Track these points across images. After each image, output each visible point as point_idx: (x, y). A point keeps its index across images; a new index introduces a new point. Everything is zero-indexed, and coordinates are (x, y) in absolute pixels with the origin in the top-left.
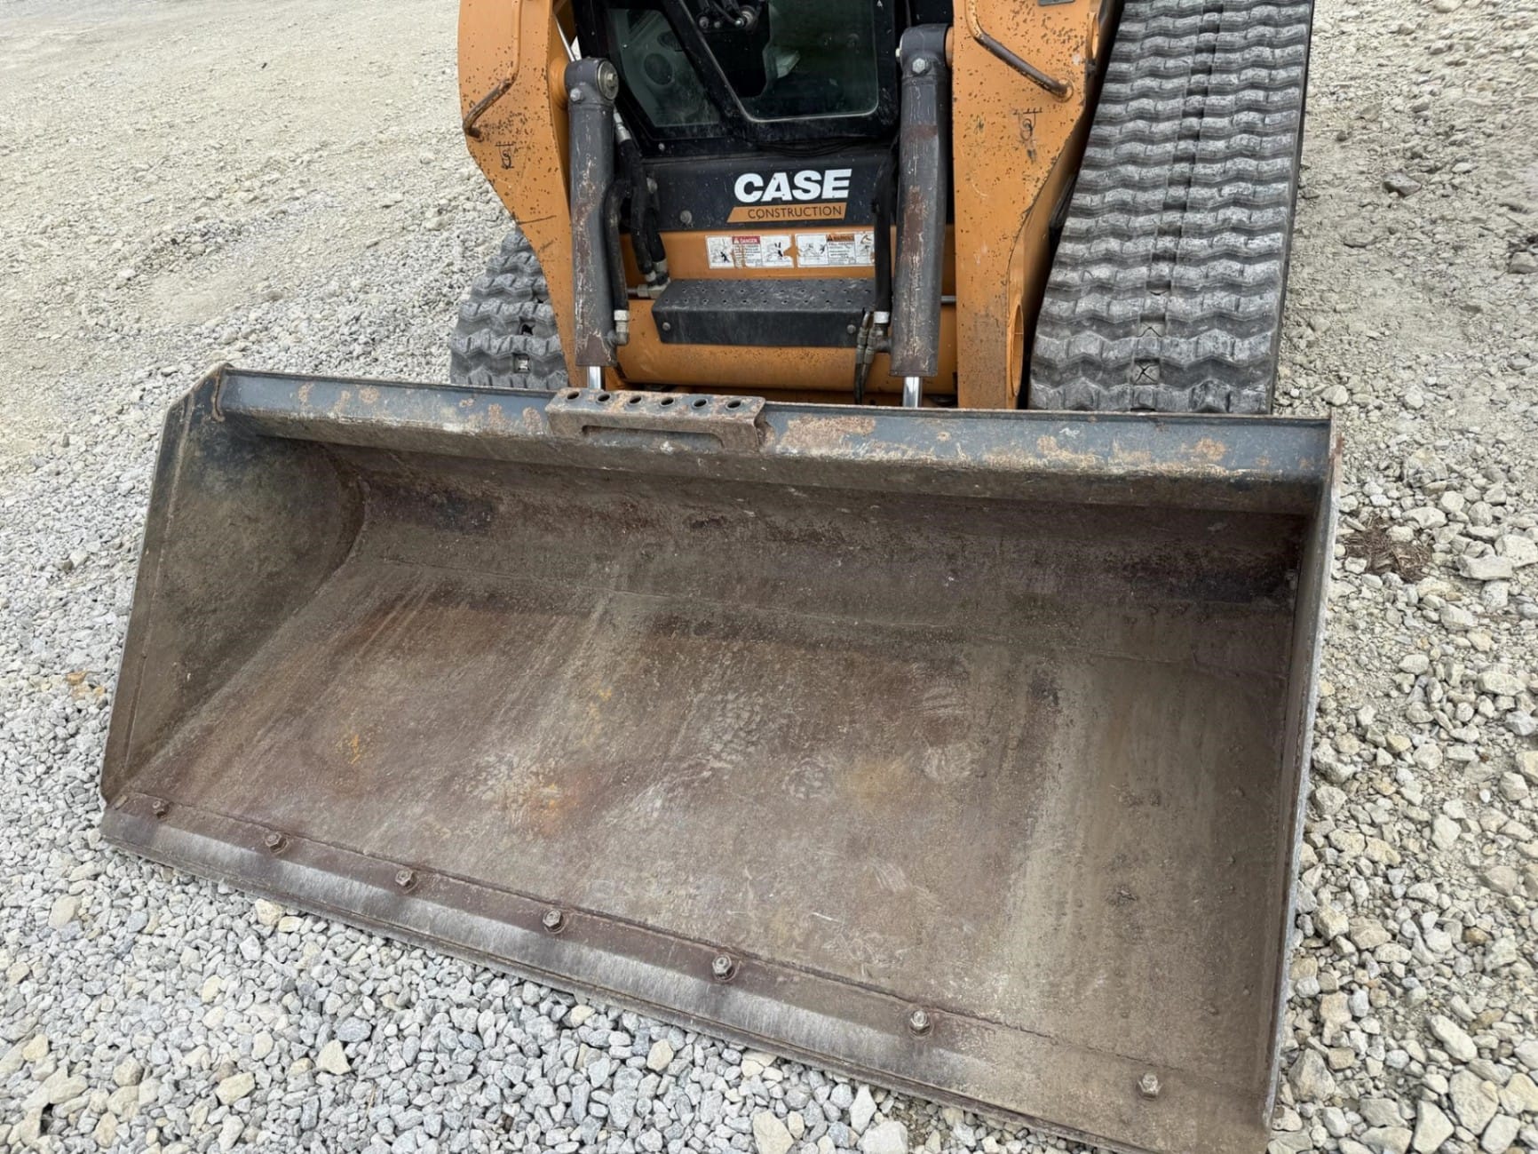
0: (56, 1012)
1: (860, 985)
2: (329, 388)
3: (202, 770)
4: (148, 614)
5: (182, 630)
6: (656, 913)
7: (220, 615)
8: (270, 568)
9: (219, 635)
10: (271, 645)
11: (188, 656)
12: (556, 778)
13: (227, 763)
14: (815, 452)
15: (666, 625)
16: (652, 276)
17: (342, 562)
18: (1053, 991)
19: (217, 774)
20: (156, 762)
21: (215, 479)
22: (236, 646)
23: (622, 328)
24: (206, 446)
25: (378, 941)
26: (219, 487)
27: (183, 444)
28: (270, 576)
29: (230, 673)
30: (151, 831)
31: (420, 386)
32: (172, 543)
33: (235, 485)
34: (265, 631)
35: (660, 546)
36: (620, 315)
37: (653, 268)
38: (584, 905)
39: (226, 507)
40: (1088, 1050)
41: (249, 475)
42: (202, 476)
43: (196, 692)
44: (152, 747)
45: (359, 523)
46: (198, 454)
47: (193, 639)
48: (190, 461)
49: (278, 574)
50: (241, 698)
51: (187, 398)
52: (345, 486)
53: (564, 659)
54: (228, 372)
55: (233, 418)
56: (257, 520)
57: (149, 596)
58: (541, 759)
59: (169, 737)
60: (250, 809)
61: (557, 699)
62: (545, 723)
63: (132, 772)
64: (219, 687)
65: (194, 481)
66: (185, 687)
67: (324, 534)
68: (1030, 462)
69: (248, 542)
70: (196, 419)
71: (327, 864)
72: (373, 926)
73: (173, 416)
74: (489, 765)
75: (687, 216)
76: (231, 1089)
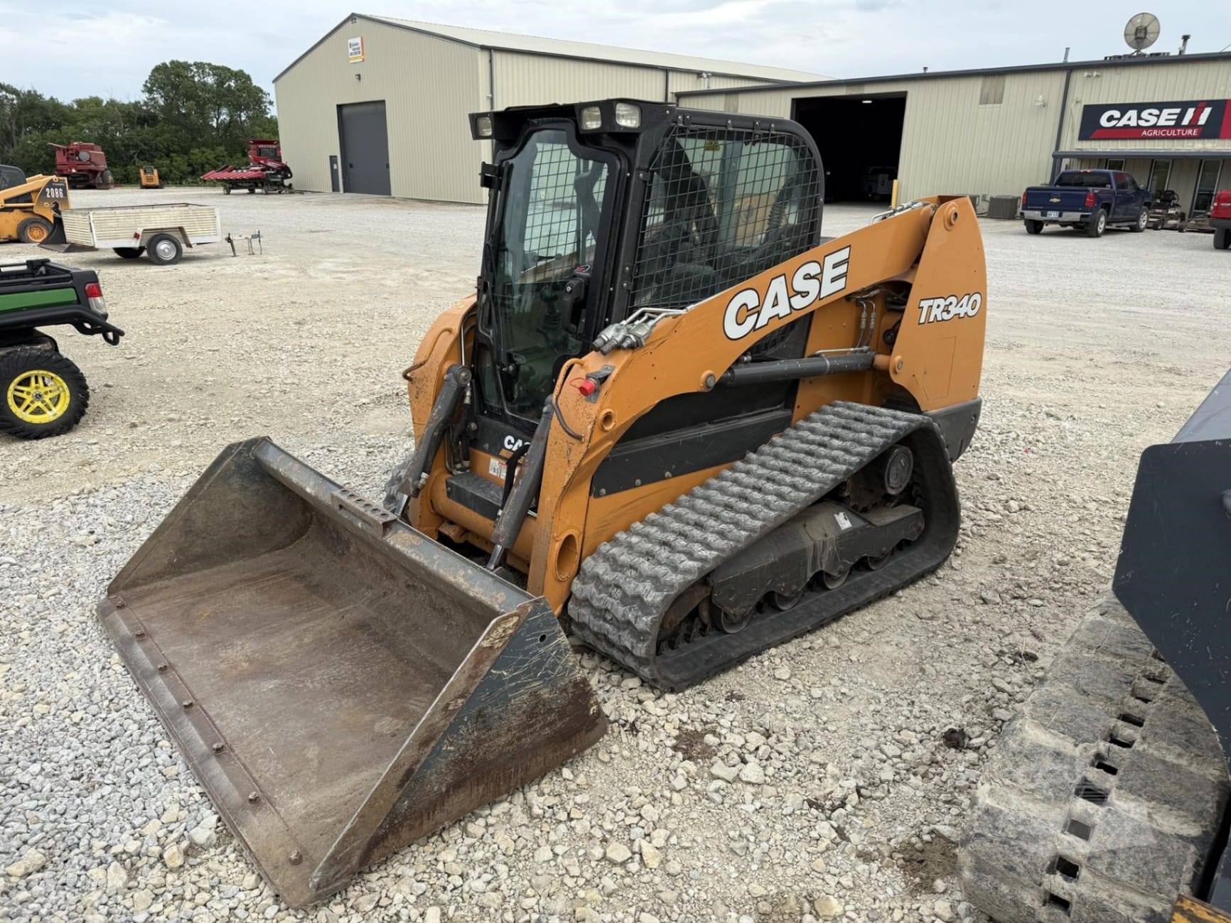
0: (22, 660)
1: (253, 778)
2: (288, 459)
3: (148, 600)
4: (171, 524)
5: (183, 538)
6: (222, 720)
7: (205, 541)
8: (242, 532)
9: (199, 550)
10: (224, 567)
11: (180, 551)
12: (250, 661)
13: (159, 601)
14: (398, 546)
15: (362, 626)
16: (459, 466)
17: (283, 548)
18: (309, 815)
19: (151, 603)
20: (138, 589)
21: (236, 482)
22: (207, 559)
23: (422, 481)
24: (239, 466)
25: (135, 687)
26: (236, 486)
27: (228, 460)
28: (240, 536)
29: (196, 569)
30: (112, 611)
31: (312, 470)
32: (200, 499)
33: (244, 488)
34: (224, 560)
35: (392, 591)
36: (424, 475)
37: (460, 462)
38: (204, 706)
39: (234, 496)
40: (295, 839)
41: (255, 487)
42: (230, 478)
43: (174, 569)
44: (141, 582)
45: (302, 534)
46: (233, 468)
47: (187, 545)
48: (228, 468)
49: (245, 537)
50: (190, 580)
51: (241, 443)
52: (303, 513)
53: (309, 620)
54: (266, 440)
55: (257, 460)
56: (247, 508)
57: (176, 516)
58: (254, 652)
59: (152, 582)
60: (147, 620)
61: (288, 633)
62: (272, 640)
63: (126, 588)
64: (187, 573)
65: (225, 478)
66: (171, 564)
67: (280, 530)
68: (451, 579)
69: (237, 515)
70: (240, 453)
71: (147, 651)
72: (138, 679)
73: (230, 448)
74: (236, 645)
75: (487, 446)
76: (40, 709)
